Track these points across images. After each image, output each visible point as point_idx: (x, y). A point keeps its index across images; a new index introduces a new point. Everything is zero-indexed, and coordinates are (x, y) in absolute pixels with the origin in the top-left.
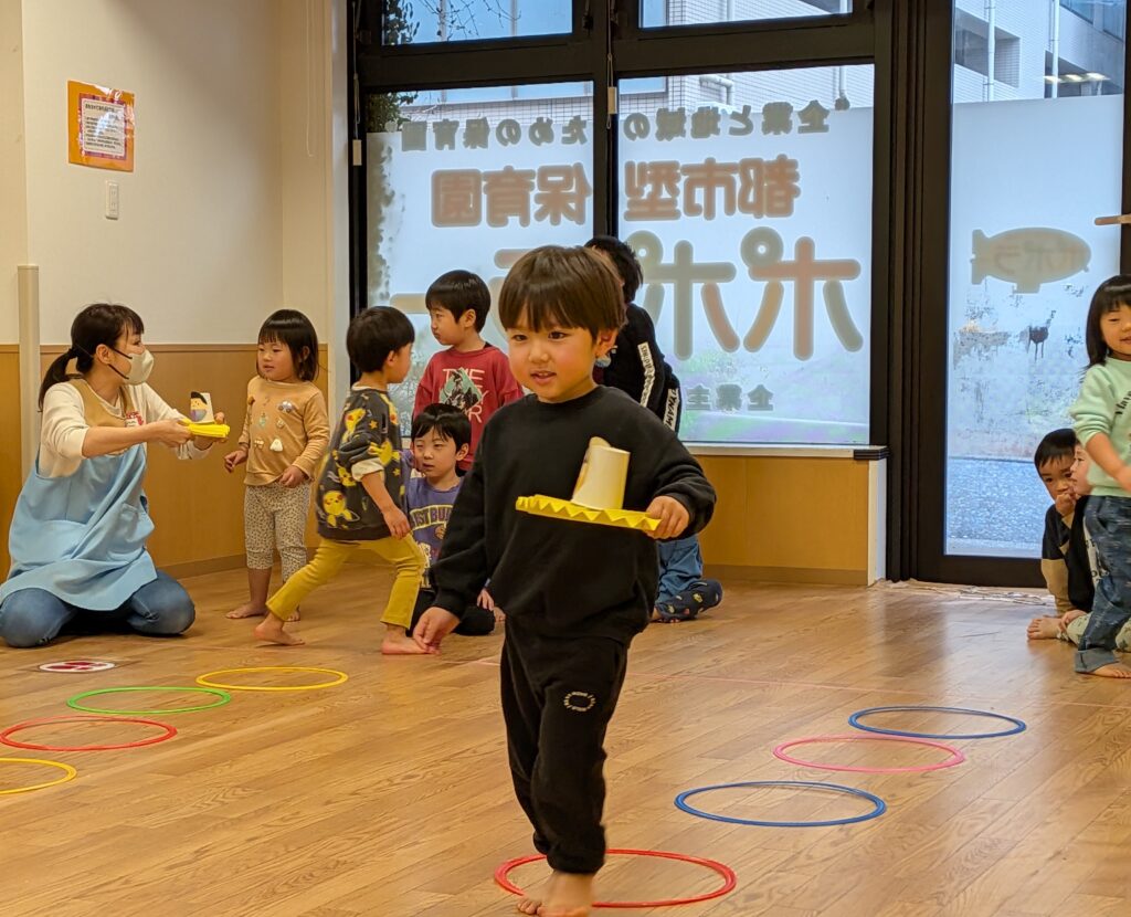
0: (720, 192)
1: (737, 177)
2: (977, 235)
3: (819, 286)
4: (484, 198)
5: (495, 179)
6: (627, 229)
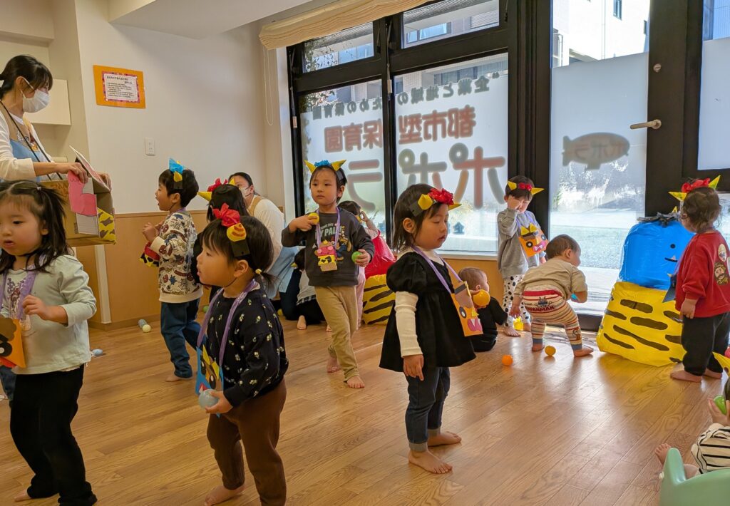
0: (439, 127)
1: (447, 118)
2: (566, 139)
3: (485, 171)
4: (344, 138)
5: (348, 129)
6: (400, 148)
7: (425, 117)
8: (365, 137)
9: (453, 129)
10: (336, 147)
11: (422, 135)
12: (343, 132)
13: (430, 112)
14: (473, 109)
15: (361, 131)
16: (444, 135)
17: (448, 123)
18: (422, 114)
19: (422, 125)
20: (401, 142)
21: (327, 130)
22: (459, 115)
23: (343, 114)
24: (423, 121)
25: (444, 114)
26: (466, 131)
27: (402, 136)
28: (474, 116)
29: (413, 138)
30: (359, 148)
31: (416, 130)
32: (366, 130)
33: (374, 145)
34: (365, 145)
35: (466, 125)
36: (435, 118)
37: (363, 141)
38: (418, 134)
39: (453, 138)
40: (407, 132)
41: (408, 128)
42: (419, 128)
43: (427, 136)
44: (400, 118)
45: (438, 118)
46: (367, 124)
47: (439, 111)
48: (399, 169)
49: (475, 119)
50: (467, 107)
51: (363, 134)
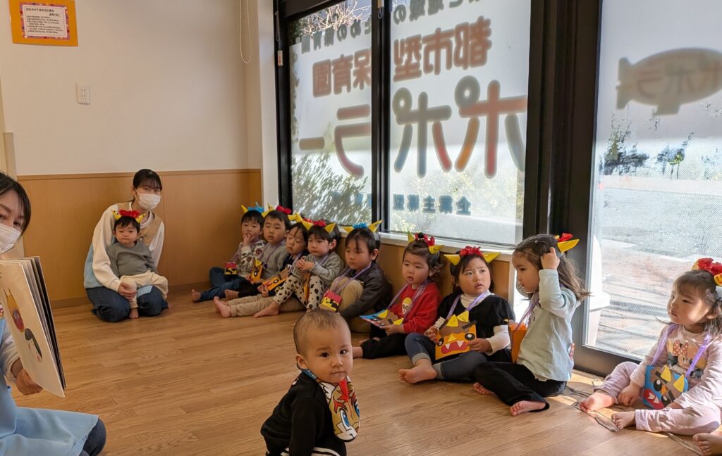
0: (443, 52)
1: (453, 39)
2: (624, 63)
3: (502, 118)
6: (395, 87)
7: (427, 39)
8: (355, 73)
9: (461, 55)
10: (325, 89)
11: (422, 68)
12: (332, 67)
13: (433, 32)
14: (487, 23)
15: (350, 66)
16: (449, 66)
17: (454, 45)
18: (423, 36)
19: (422, 52)
20: (397, 78)
21: (316, 67)
22: (470, 33)
24: (424, 46)
25: (449, 34)
26: (478, 57)
27: (398, 70)
28: (488, 33)
29: (411, 71)
30: (349, 89)
31: (414, 60)
32: (357, 63)
33: (364, 84)
34: (355, 84)
35: (479, 48)
36: (438, 40)
37: (353, 79)
38: (417, 65)
39: (461, 68)
40: (403, 64)
41: (405, 57)
42: (418, 57)
43: (428, 68)
44: (396, 43)
45: (442, 40)
46: (357, 55)
47: (443, 29)
48: (393, 117)
49: (490, 38)
50: (481, 19)
51: (353, 69)
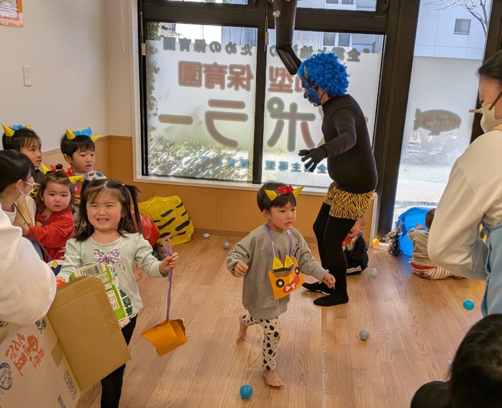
2: (418, 111)
4: (203, 75)
6: (269, 95)
8: (229, 78)
10: (194, 82)
11: (293, 88)
12: (203, 69)
15: (226, 72)
21: (182, 64)
23: (204, 51)
27: (272, 85)
29: (284, 88)
30: (222, 88)
31: (287, 82)
33: (240, 87)
34: (230, 86)
37: (227, 82)
40: (278, 82)
41: (279, 79)
43: (298, 89)
46: (232, 67)
51: (227, 75)
